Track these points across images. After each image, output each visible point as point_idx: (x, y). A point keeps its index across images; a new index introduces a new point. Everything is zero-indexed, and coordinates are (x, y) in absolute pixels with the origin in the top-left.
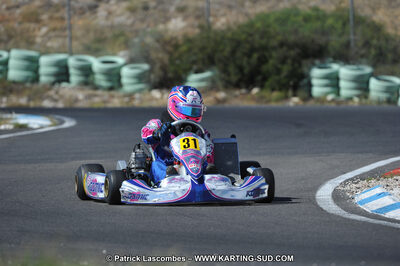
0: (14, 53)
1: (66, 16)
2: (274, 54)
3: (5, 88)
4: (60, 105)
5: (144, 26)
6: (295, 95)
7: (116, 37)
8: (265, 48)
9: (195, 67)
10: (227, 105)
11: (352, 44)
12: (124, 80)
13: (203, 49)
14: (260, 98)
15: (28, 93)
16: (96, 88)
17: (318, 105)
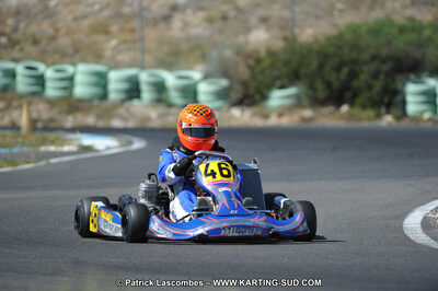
0: (82, 68)
1: (138, 27)
2: (365, 69)
3: (71, 105)
4: (131, 124)
5: (223, 38)
6: (388, 112)
7: (192, 50)
8: (355, 62)
9: (279, 83)
10: (313, 125)
12: (201, 97)
13: (287, 63)
14: (350, 117)
15: (93, 111)
16: (170, 105)
17: (413, 124)
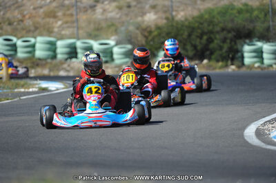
0: (39, 39)
1: (74, 13)
2: (218, 36)
3: (33, 63)
4: (71, 74)
5: (128, 19)
6: (232, 64)
7: (109, 27)
8: (211, 32)
11: (271, 29)
12: (115, 56)
13: (168, 34)
14: (209, 67)
15: (49, 66)
17: (249, 70)
